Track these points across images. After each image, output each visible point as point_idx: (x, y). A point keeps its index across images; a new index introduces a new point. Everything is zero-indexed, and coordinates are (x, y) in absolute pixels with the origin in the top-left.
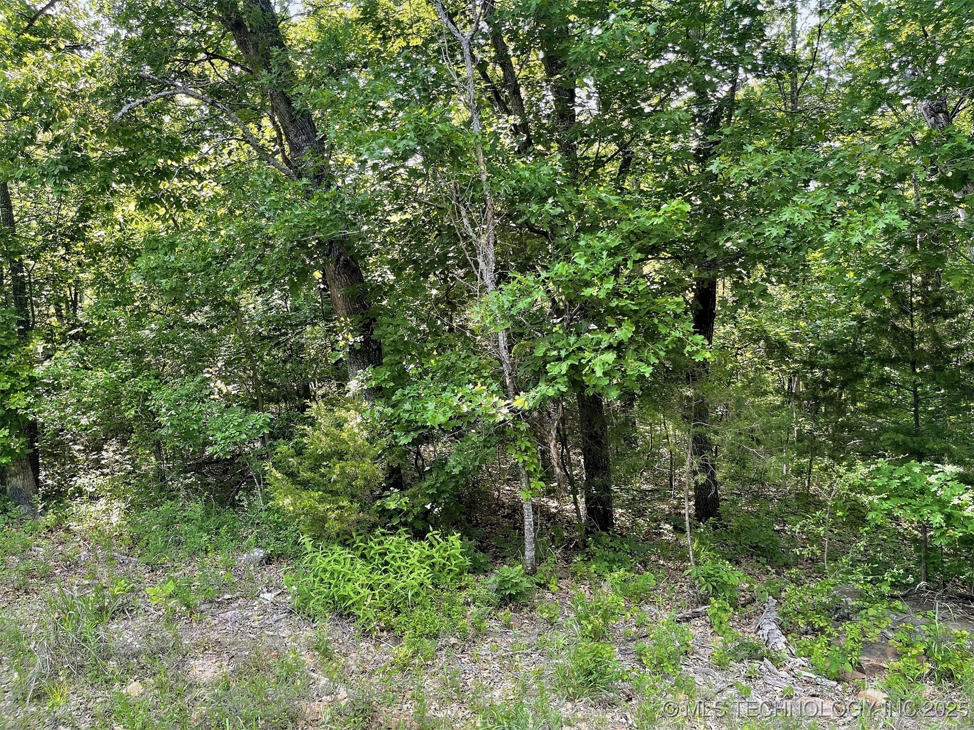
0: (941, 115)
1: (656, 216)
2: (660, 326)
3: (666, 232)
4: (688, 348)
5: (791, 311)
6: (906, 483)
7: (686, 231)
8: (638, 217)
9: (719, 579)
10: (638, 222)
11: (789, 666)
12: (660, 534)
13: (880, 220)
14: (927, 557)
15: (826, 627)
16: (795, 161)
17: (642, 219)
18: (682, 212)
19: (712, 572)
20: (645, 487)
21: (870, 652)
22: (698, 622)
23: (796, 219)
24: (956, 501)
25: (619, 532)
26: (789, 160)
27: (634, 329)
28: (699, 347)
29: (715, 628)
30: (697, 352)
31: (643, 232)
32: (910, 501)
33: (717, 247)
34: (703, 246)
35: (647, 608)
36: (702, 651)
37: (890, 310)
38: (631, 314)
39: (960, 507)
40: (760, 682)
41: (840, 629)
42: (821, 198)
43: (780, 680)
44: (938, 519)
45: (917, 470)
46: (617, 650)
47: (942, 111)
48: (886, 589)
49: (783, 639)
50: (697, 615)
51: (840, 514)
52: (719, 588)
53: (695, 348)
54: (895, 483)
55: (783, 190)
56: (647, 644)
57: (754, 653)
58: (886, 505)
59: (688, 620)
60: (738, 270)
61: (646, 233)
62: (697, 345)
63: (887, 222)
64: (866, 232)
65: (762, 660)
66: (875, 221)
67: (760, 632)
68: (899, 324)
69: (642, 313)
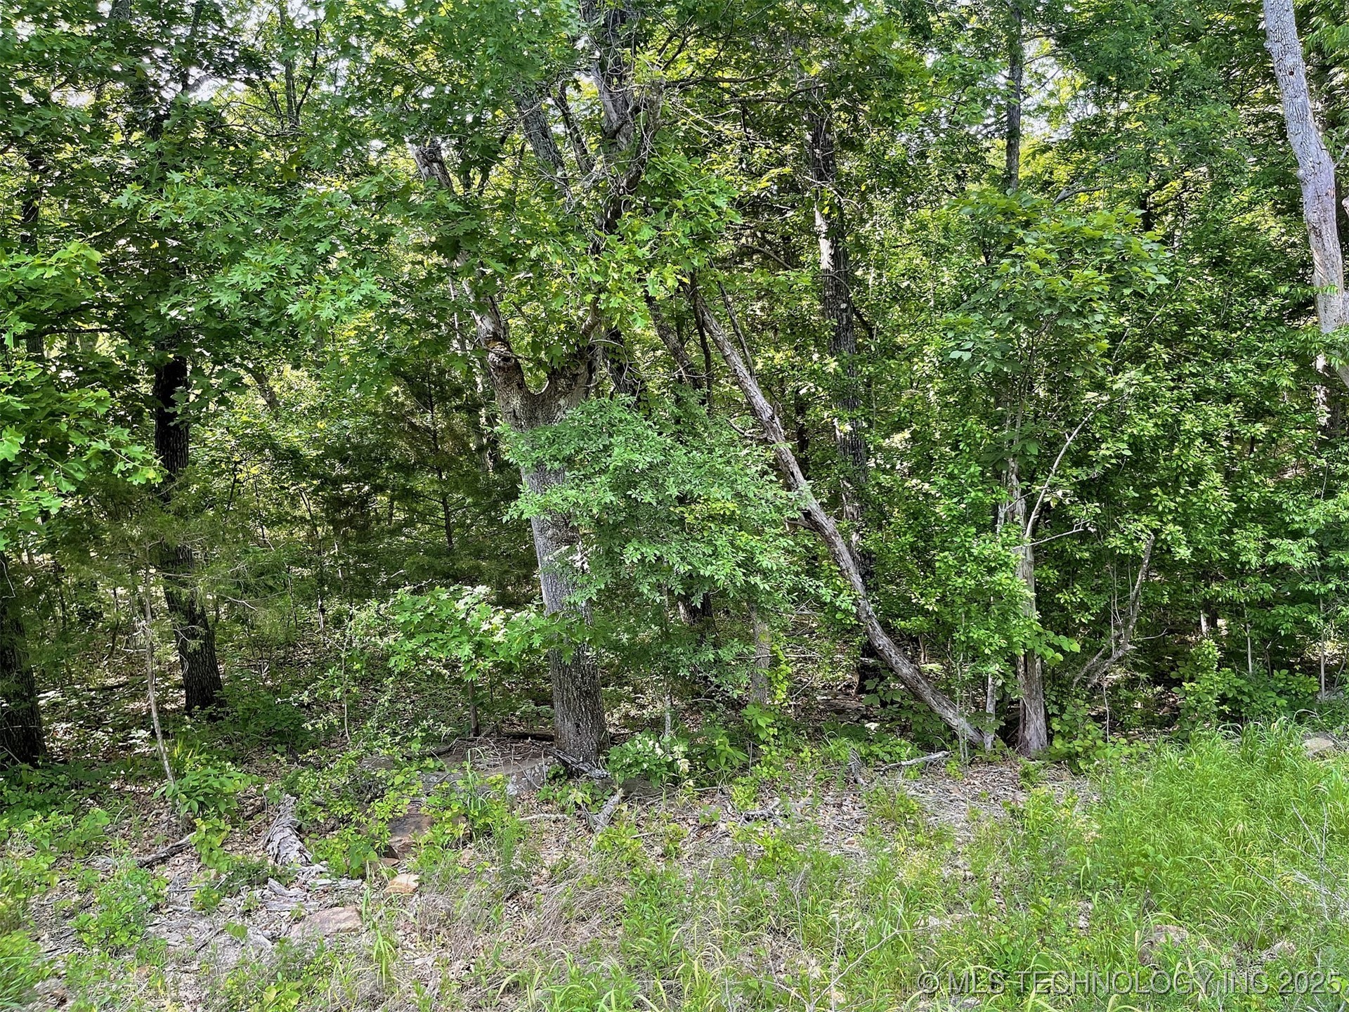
0: (435, 165)
1: (43, 265)
2: (72, 433)
3: (67, 291)
4: (120, 466)
5: (314, 408)
6: (431, 614)
7: (109, 290)
8: (18, 266)
9: (208, 790)
10: (17, 274)
11: (302, 879)
12: (130, 748)
13: (356, 290)
14: (474, 699)
15: (351, 813)
16: (242, 202)
17: (23, 269)
18: (89, 262)
19: (196, 783)
20: (111, 682)
21: (403, 830)
22: (179, 859)
23: (249, 283)
24: (485, 627)
25: (61, 759)
26: (234, 200)
27: (23, 441)
28: (137, 464)
29: (204, 860)
30: (135, 469)
31: (29, 289)
32: (436, 635)
33: (160, 317)
34: (139, 314)
35: (101, 860)
36: (181, 898)
37: (403, 405)
38: (22, 417)
39: (491, 633)
40: (263, 913)
41: (369, 811)
42: (282, 257)
43: (287, 901)
44: (466, 650)
45: (444, 596)
46: (46, 936)
47: (436, 161)
48: (416, 747)
49: (299, 845)
50: (180, 849)
51: (357, 666)
52: (207, 801)
53: (130, 466)
54: (419, 617)
55: (232, 241)
56: (94, 914)
57: (257, 877)
58: (410, 645)
59: (164, 860)
60: (198, 350)
61: (35, 290)
62: (133, 460)
63: (363, 293)
64: (338, 304)
65: (266, 882)
66: (350, 292)
67: (270, 847)
68: (416, 421)
69: (39, 416)
